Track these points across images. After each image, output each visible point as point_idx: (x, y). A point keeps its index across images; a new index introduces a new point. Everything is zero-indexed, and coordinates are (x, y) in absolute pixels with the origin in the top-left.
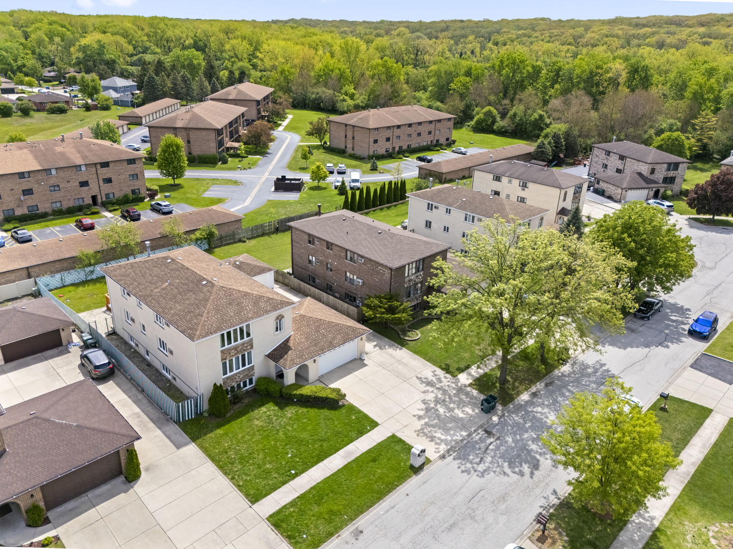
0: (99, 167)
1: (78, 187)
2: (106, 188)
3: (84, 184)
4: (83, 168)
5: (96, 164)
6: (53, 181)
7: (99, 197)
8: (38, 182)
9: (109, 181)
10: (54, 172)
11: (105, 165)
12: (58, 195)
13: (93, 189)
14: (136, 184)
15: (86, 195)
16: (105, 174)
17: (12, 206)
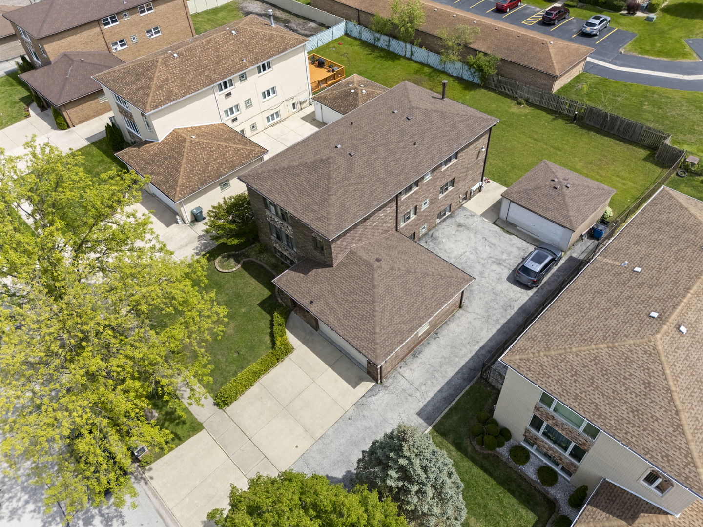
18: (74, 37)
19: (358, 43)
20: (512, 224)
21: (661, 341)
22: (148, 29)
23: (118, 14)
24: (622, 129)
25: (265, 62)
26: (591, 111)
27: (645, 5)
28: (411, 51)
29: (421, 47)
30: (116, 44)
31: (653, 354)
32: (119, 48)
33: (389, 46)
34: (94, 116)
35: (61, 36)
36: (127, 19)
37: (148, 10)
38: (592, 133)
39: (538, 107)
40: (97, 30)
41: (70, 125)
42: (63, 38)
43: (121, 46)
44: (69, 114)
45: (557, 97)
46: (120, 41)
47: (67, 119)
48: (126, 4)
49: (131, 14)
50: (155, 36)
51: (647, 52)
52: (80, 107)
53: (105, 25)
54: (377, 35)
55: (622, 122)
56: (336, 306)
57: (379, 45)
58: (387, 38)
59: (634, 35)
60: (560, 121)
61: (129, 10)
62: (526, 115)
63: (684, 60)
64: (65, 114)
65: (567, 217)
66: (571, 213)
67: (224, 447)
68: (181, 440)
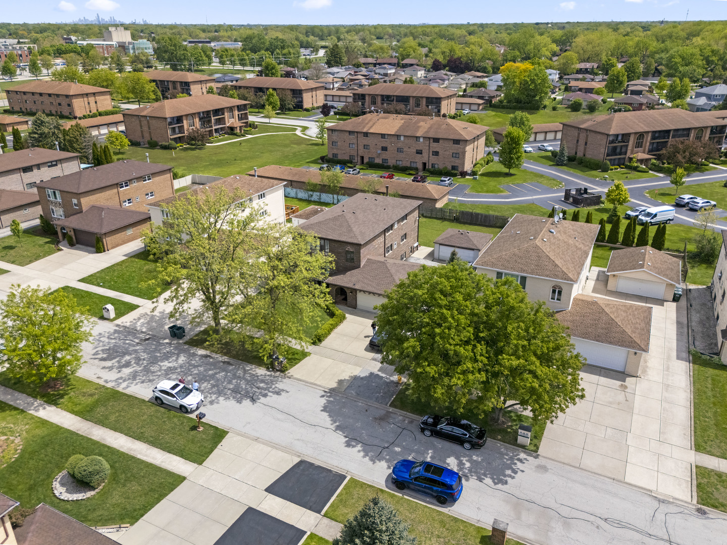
0: (432, 141)
1: (415, 153)
2: (433, 159)
3: (419, 152)
4: (421, 140)
5: (429, 138)
6: (400, 145)
7: (427, 165)
8: (391, 143)
9: (436, 153)
10: (402, 138)
11: (436, 140)
12: (401, 156)
13: (425, 157)
14: (457, 161)
15: (419, 161)
16: (435, 148)
17: (374, 156)
18: (100, 194)
19: (296, 200)
20: (443, 260)
21: (538, 242)
22: (147, 193)
23: (129, 180)
24: (483, 220)
25: (262, 193)
26: (462, 213)
27: (470, 172)
28: (338, 199)
29: (344, 195)
30: (126, 201)
31: (537, 247)
32: (127, 205)
33: (320, 199)
34: (121, 244)
35: (92, 193)
36: (135, 184)
37: (148, 180)
38: (466, 225)
39: (430, 218)
40: (115, 191)
41: (106, 249)
42: (93, 194)
43: (129, 203)
44: (108, 241)
45: (441, 210)
46: (128, 200)
47: (105, 244)
48: (134, 175)
49: (138, 182)
50: (150, 198)
51: (480, 192)
52: (114, 236)
53: (121, 188)
54: (311, 193)
55: (482, 215)
56: (370, 283)
57: (313, 199)
58: (318, 194)
59: (469, 186)
60: (446, 223)
61: (137, 178)
62: (425, 222)
63: (502, 194)
64: (104, 240)
65: (474, 244)
66: (475, 243)
67: (329, 358)
68: (300, 360)
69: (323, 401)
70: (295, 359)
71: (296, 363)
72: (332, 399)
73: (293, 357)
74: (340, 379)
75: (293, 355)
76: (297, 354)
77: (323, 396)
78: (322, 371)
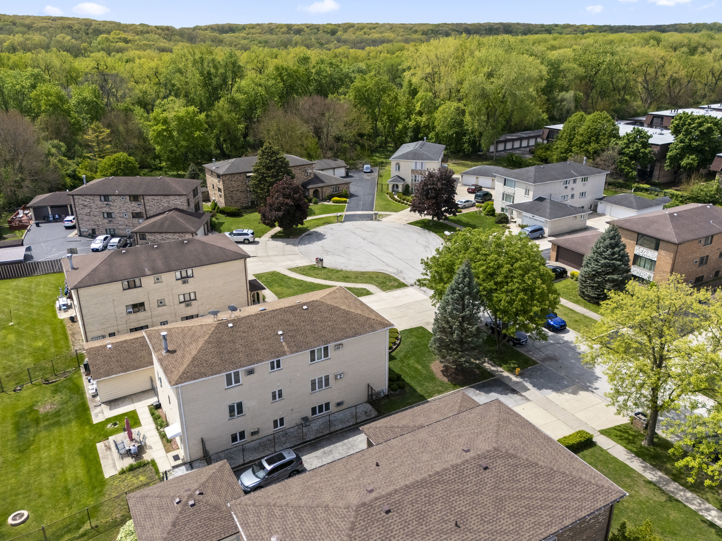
67: (577, 419)
68: (614, 428)
69: (596, 385)
70: (620, 431)
71: (619, 426)
72: (588, 384)
73: (622, 434)
74: (575, 396)
75: (621, 436)
76: (617, 436)
77: (596, 389)
78: (590, 409)
